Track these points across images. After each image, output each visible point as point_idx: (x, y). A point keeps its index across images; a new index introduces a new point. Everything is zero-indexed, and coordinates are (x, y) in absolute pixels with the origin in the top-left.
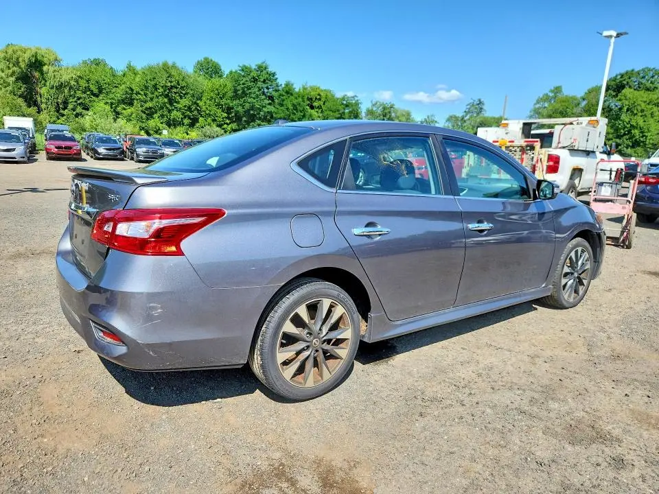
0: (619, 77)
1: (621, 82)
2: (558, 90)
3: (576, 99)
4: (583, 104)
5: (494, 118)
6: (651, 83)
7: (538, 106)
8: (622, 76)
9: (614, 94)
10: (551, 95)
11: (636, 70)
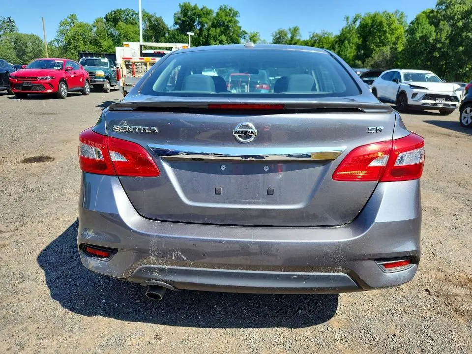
0: (113, 13)
1: (115, 16)
2: (73, 17)
3: (88, 26)
4: (95, 29)
5: (27, 35)
6: (133, 19)
7: (61, 28)
8: (115, 13)
9: (113, 24)
10: (70, 20)
11: (122, 9)
